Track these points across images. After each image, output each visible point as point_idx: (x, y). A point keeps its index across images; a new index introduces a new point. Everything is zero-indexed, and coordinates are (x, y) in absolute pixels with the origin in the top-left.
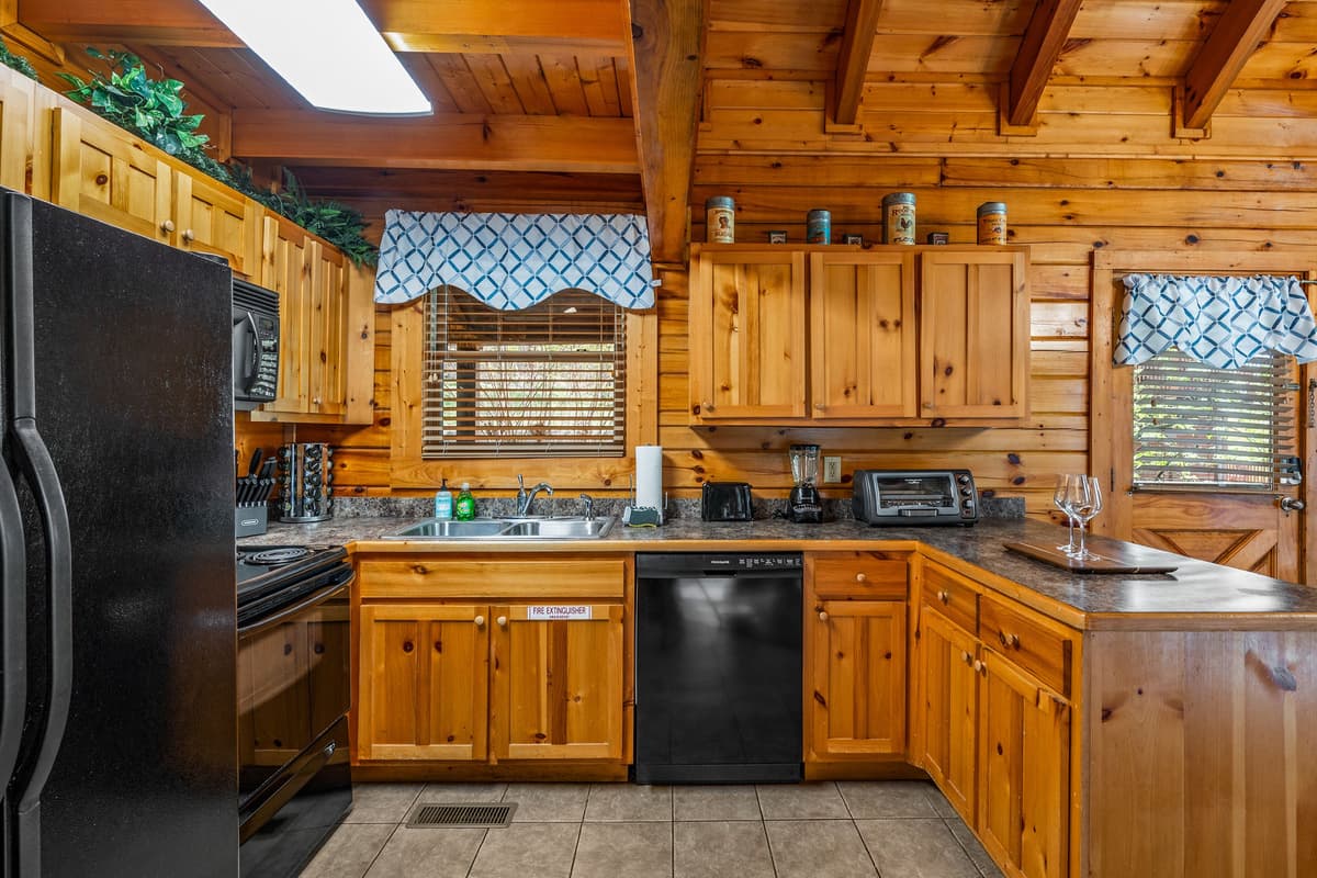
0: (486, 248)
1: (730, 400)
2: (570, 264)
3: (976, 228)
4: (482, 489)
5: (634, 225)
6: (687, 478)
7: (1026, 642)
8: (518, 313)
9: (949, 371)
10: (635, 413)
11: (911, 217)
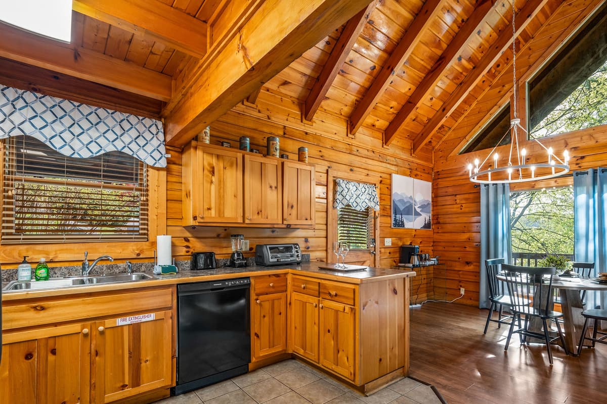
0: (57, 119)
1: (211, 214)
2: (117, 138)
3: (297, 156)
4: (51, 262)
5: (155, 124)
6: (182, 251)
7: (339, 293)
8: (82, 160)
9: (292, 207)
10: (154, 219)
11: (278, 147)
